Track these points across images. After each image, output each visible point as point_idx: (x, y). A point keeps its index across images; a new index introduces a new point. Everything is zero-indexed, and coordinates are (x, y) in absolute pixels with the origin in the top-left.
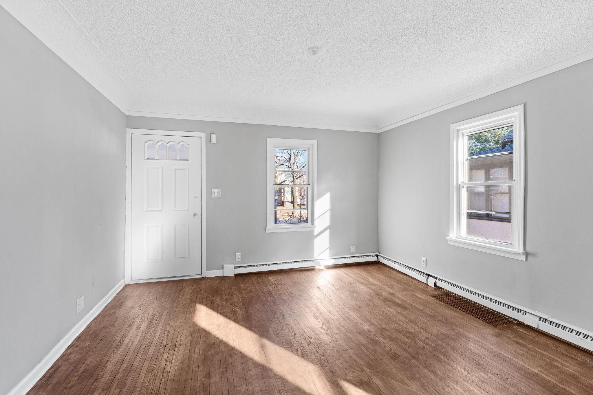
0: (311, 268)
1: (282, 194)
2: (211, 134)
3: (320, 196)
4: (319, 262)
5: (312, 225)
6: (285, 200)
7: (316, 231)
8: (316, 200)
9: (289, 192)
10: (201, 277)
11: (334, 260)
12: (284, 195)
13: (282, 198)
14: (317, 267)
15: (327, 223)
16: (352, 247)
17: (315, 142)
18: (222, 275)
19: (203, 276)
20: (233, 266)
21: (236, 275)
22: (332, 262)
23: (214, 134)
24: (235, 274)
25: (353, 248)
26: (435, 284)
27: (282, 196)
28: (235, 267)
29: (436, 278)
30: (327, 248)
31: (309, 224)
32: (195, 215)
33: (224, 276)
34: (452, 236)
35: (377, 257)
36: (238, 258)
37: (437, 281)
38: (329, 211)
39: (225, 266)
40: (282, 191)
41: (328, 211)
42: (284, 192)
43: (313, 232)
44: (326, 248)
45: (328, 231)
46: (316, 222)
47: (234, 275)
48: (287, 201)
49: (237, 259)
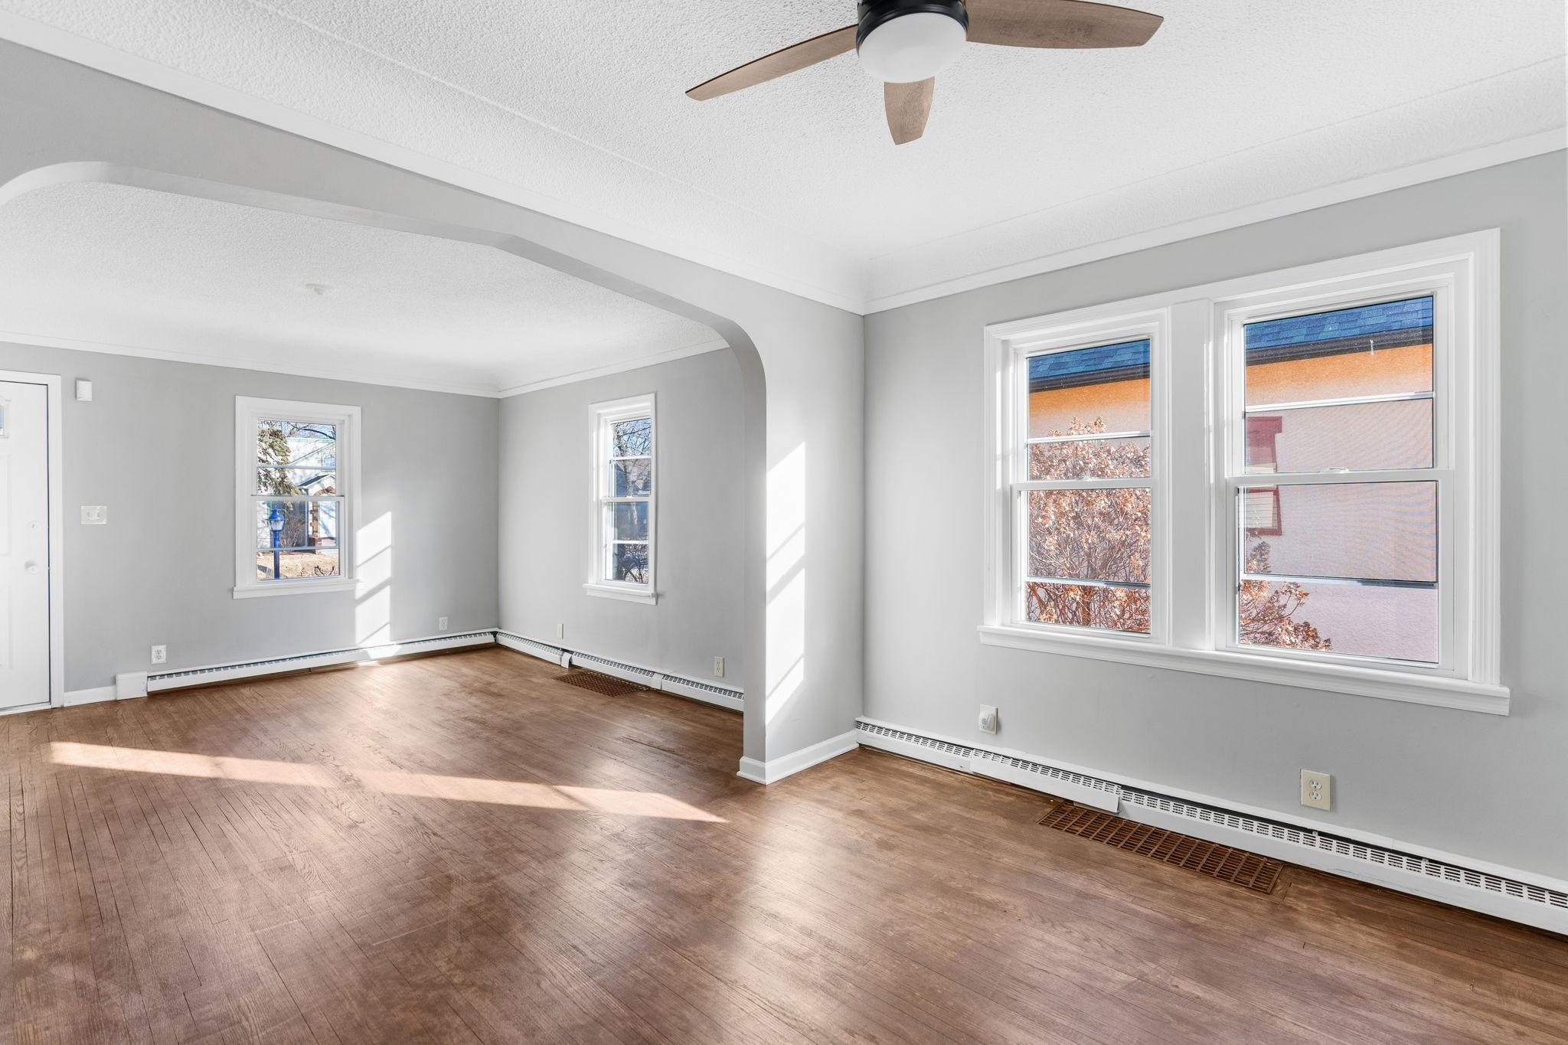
0: (346, 666)
1: (310, 517)
2: (77, 379)
3: (367, 519)
4: (366, 654)
5: (350, 578)
6: (322, 534)
7: (360, 590)
8: (359, 529)
9: (332, 510)
10: (50, 707)
11: (400, 647)
12: (315, 519)
13: (310, 529)
14: (361, 664)
15: (386, 573)
16: (441, 619)
17: (356, 411)
18: (113, 698)
19: (55, 704)
20: (146, 674)
21: (154, 696)
22: (396, 650)
23: (88, 381)
24: (148, 693)
25: (443, 621)
26: (570, 663)
27: (310, 521)
28: (148, 677)
29: (572, 652)
30: (385, 625)
31: (344, 577)
32: (28, 565)
33: (118, 699)
34: (591, 582)
35: (495, 636)
36: (159, 657)
37: (574, 657)
38: (389, 551)
39: (119, 677)
40: (311, 508)
41: (387, 550)
42: (316, 511)
43: (353, 592)
44: (384, 623)
45: (388, 589)
46: (360, 573)
47: (146, 695)
48: (326, 536)
49: (155, 660)
